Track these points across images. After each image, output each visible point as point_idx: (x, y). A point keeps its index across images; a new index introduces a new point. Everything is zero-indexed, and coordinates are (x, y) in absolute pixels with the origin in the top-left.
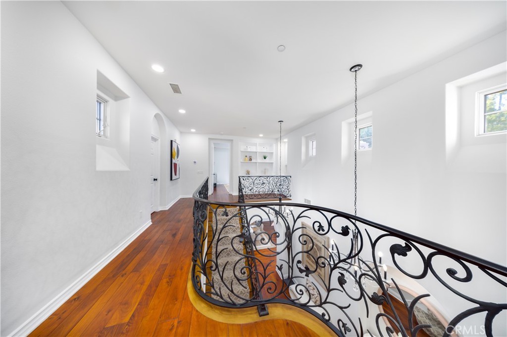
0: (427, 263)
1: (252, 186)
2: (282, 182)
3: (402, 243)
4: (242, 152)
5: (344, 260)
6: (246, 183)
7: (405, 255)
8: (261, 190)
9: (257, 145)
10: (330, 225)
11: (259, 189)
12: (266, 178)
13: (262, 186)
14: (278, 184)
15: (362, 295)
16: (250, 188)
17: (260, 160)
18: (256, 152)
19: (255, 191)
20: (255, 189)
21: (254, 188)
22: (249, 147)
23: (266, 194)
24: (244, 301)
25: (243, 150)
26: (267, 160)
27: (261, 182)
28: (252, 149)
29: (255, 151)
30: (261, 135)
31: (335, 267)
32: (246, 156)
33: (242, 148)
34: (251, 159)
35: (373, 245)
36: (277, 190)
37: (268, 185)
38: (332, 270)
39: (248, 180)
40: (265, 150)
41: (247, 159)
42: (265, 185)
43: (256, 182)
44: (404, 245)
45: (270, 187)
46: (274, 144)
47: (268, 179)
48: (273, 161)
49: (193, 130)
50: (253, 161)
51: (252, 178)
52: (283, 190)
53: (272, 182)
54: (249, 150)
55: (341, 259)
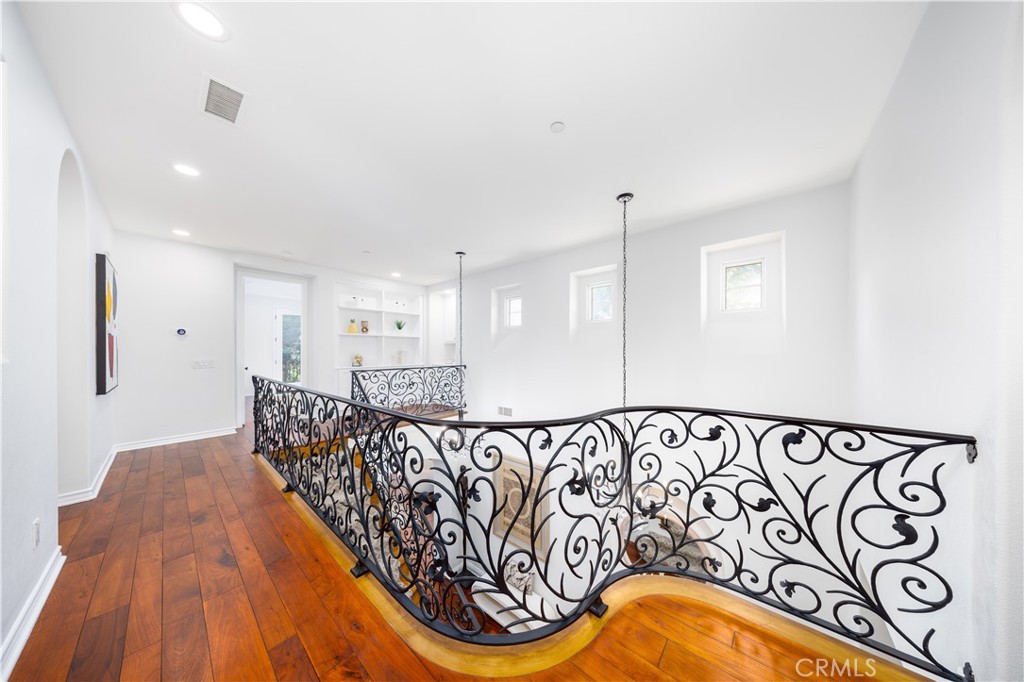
0: (825, 444)
1: (386, 391)
2: (450, 379)
3: (795, 429)
4: (341, 309)
5: (713, 474)
6: (370, 385)
7: (800, 442)
8: (406, 399)
9: (383, 295)
10: (688, 430)
11: (401, 398)
12: (417, 371)
13: (409, 391)
14: (442, 384)
15: (741, 507)
16: (382, 397)
17: (388, 331)
18: (381, 312)
19: (392, 402)
20: (393, 399)
21: (391, 396)
22: (359, 299)
23: (418, 406)
24: (577, 604)
25: (342, 305)
26: (404, 332)
27: (407, 380)
28: (370, 304)
29: (375, 309)
30: (396, 275)
31: (698, 487)
32: (353, 321)
33: (343, 299)
34: (365, 329)
35: (758, 443)
36: (439, 396)
37: (421, 386)
38: (692, 493)
39: (375, 380)
40: (402, 309)
41: (357, 326)
42: (414, 388)
43: (394, 382)
44: (797, 432)
45: (426, 391)
46: (421, 298)
47: (422, 375)
48: (419, 333)
49: (181, 233)
50: (371, 332)
51: (386, 373)
52: (452, 394)
53: (429, 379)
54: (360, 305)
55: (707, 473)
